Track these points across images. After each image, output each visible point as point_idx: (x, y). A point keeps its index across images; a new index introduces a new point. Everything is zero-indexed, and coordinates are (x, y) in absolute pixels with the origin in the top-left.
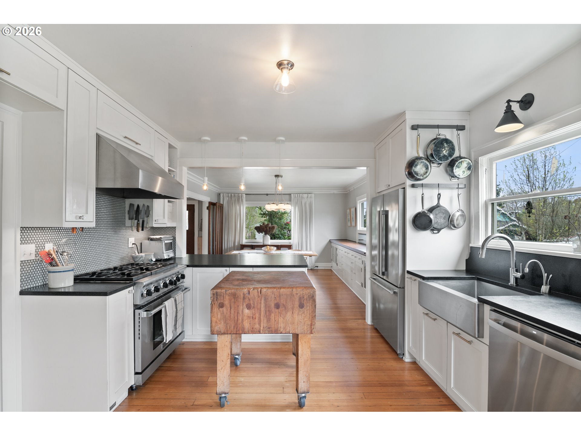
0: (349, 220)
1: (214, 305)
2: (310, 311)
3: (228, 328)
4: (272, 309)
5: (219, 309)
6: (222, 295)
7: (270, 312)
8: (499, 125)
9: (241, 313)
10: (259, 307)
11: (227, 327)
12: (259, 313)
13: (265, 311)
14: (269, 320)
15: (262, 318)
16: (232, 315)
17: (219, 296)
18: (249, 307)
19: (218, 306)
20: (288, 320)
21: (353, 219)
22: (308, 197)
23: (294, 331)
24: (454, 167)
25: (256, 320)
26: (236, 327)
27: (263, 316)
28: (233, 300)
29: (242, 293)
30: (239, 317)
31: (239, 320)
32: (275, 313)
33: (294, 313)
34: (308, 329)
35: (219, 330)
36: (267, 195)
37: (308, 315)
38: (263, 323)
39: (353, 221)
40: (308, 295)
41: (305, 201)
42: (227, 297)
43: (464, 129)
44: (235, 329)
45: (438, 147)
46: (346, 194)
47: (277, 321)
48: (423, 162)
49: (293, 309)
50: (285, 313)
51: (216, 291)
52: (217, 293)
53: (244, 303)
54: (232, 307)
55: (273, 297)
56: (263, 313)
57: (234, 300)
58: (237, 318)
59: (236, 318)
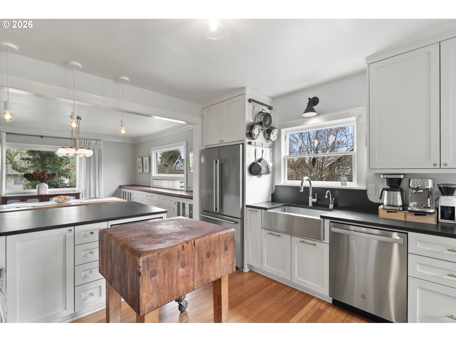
0: (140, 168)
1: (144, 276)
2: (232, 252)
3: (162, 298)
4: (204, 260)
5: (150, 279)
6: (155, 260)
7: (202, 263)
8: (305, 112)
9: (175, 274)
10: (193, 261)
11: (160, 298)
12: (193, 268)
13: (198, 264)
14: (201, 272)
15: (196, 272)
16: (166, 281)
17: (150, 263)
18: (183, 265)
19: (149, 276)
20: (216, 266)
21: (145, 166)
22: (96, 144)
23: (221, 275)
24: (271, 133)
25: (190, 277)
26: (170, 294)
27: (197, 270)
28: (167, 263)
29: (177, 251)
30: (173, 281)
31: (173, 284)
32: (207, 263)
33: (221, 257)
34: (231, 269)
35: (151, 306)
36: (42, 137)
37: (231, 255)
38: (197, 278)
39: (146, 168)
40: (230, 237)
41: (93, 148)
42: (160, 261)
43: (272, 109)
44: (170, 296)
45: (265, 118)
46: (135, 144)
47: (208, 271)
48: (258, 127)
49: (220, 253)
50: (214, 260)
51: (147, 256)
52: (148, 259)
53: (179, 262)
54: (166, 271)
55: (205, 246)
56: (196, 267)
57: (168, 261)
58: (172, 282)
59: (170, 282)
